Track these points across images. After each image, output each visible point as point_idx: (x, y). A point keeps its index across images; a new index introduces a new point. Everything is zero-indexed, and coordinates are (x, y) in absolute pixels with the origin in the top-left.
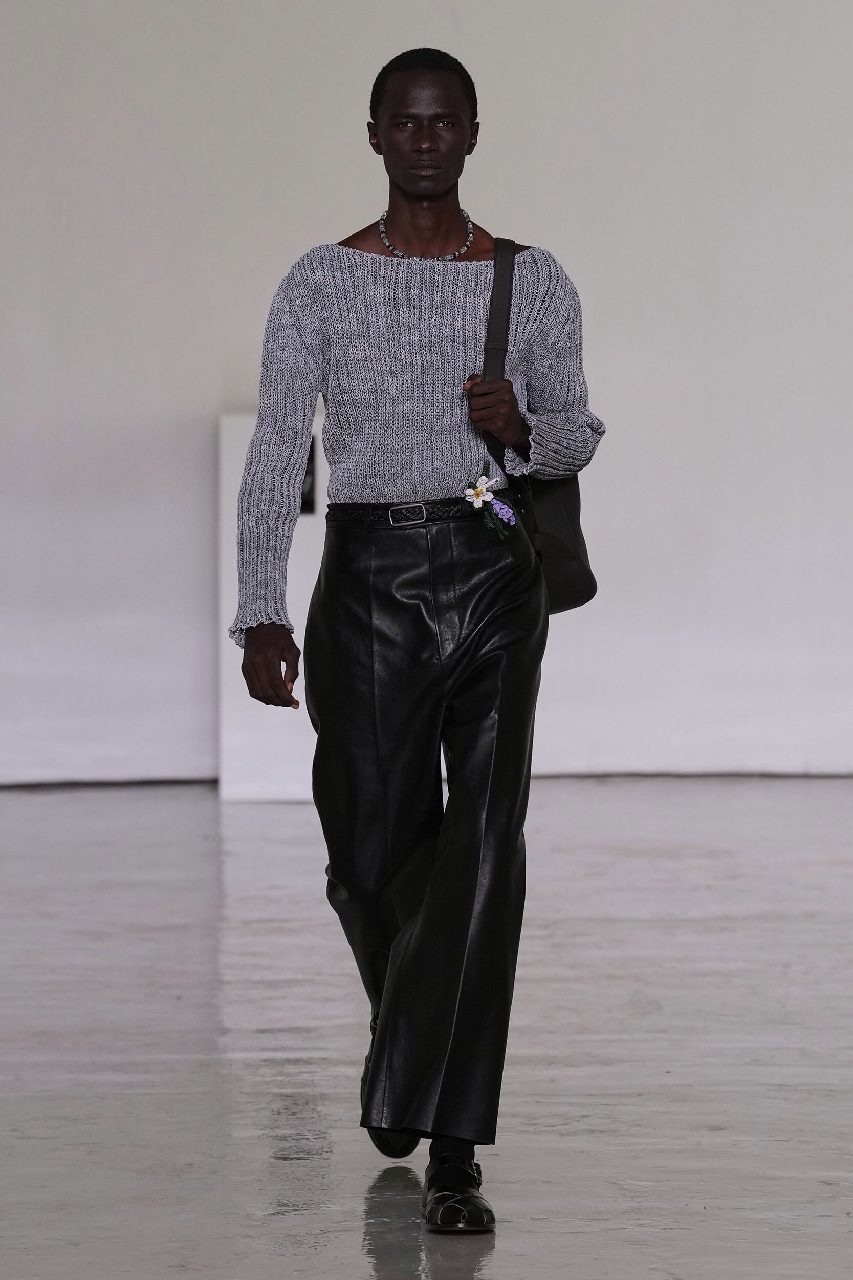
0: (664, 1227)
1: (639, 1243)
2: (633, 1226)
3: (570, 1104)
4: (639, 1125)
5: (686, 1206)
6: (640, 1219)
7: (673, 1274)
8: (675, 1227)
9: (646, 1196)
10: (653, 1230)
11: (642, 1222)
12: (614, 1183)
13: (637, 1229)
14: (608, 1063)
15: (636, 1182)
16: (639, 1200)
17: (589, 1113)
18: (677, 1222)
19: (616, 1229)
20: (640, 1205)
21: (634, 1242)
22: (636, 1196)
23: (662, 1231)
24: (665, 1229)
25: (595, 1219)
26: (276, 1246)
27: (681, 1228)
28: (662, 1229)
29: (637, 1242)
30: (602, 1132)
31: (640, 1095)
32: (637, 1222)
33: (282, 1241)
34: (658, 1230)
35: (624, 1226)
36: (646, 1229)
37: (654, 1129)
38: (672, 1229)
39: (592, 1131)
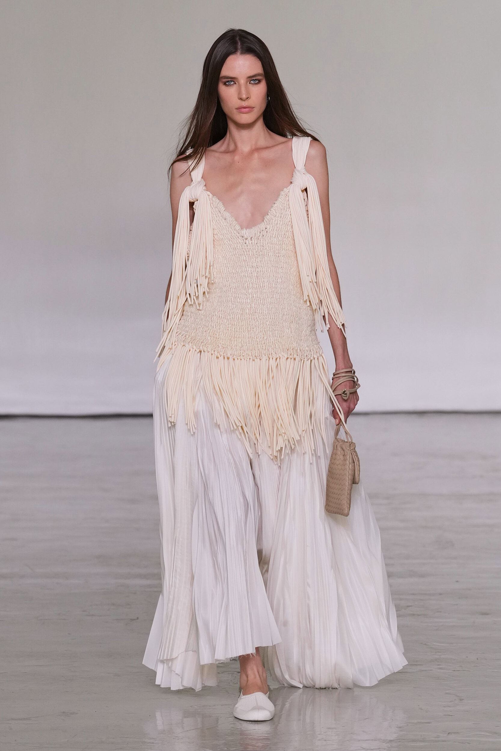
0: (455, 670)
1: (439, 678)
2: (437, 669)
3: (401, 599)
4: (440, 612)
5: (467, 658)
6: (440, 665)
7: (458, 696)
8: (460, 670)
9: (444, 652)
10: (448, 671)
11: (441, 666)
12: (425, 644)
13: (439, 671)
14: (423, 576)
15: (438, 644)
16: (439, 654)
17: (411, 605)
18: (462, 667)
19: (426, 671)
20: (440, 657)
21: (436, 678)
22: (438, 652)
23: (452, 672)
24: (454, 671)
25: (416, 665)
26: (232, 678)
27: (464, 670)
28: (452, 671)
29: (438, 678)
30: (418, 615)
31: (440, 594)
32: (439, 666)
33: (236, 676)
34: (450, 671)
35: (431, 669)
36: (442, 671)
37: (449, 614)
38: (458, 671)
39: (414, 615)
